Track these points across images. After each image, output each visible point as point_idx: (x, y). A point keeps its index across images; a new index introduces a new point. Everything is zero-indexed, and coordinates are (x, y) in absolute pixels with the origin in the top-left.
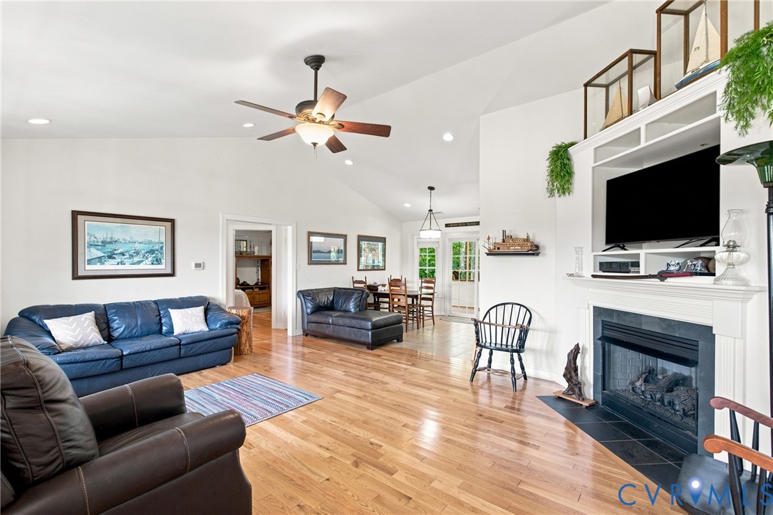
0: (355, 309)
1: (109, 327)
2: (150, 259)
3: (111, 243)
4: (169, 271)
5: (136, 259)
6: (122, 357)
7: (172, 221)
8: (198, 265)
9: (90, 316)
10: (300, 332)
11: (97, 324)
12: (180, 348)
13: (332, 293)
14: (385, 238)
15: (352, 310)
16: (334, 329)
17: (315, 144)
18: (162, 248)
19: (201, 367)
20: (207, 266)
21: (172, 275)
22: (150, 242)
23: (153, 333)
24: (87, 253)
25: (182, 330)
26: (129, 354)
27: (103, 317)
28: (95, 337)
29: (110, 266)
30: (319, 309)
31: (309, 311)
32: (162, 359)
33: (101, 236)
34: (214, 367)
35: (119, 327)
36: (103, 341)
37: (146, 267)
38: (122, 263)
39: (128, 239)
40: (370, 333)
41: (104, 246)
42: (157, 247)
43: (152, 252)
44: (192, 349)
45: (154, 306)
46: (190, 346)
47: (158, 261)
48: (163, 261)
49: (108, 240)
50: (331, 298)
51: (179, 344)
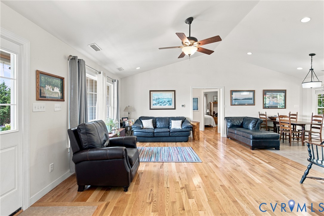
0: (252, 128)
1: (156, 124)
2: (168, 104)
3: (158, 99)
4: (174, 108)
5: (164, 104)
6: (154, 133)
7: (175, 91)
8: (183, 106)
9: (151, 120)
10: (226, 136)
11: (153, 123)
12: (170, 133)
13: (243, 119)
14: (286, 90)
15: (251, 129)
16: (237, 136)
17: (189, 55)
18: (171, 100)
19: (177, 141)
20: (186, 106)
21: (175, 109)
22: (168, 98)
23: (167, 128)
24: (153, 102)
25: (174, 128)
26: (156, 132)
27: (155, 121)
28: (151, 126)
29: (158, 106)
30: (232, 126)
31: (229, 127)
32: (165, 136)
33: (156, 97)
34: (182, 142)
35: (158, 124)
36: (153, 128)
37: (167, 106)
38: (161, 105)
39: (162, 98)
40: (251, 141)
41: (156, 100)
42: (170, 100)
43: (169, 101)
44: (173, 134)
45: (168, 119)
46: (173, 133)
47: (170, 104)
48: (172, 104)
49: (158, 98)
50: (241, 122)
51: (170, 132)
